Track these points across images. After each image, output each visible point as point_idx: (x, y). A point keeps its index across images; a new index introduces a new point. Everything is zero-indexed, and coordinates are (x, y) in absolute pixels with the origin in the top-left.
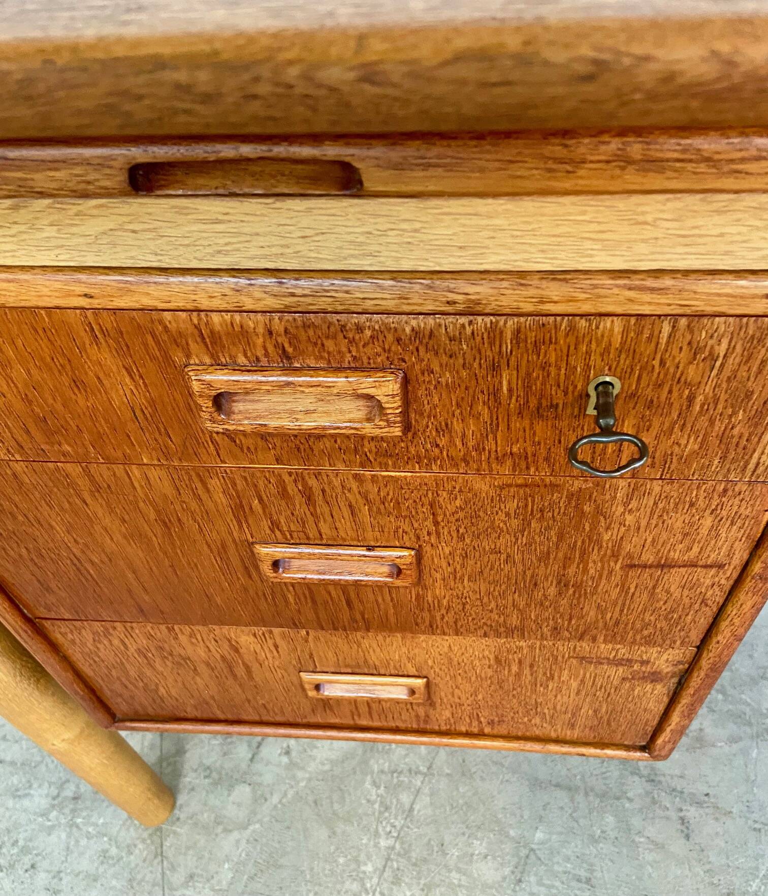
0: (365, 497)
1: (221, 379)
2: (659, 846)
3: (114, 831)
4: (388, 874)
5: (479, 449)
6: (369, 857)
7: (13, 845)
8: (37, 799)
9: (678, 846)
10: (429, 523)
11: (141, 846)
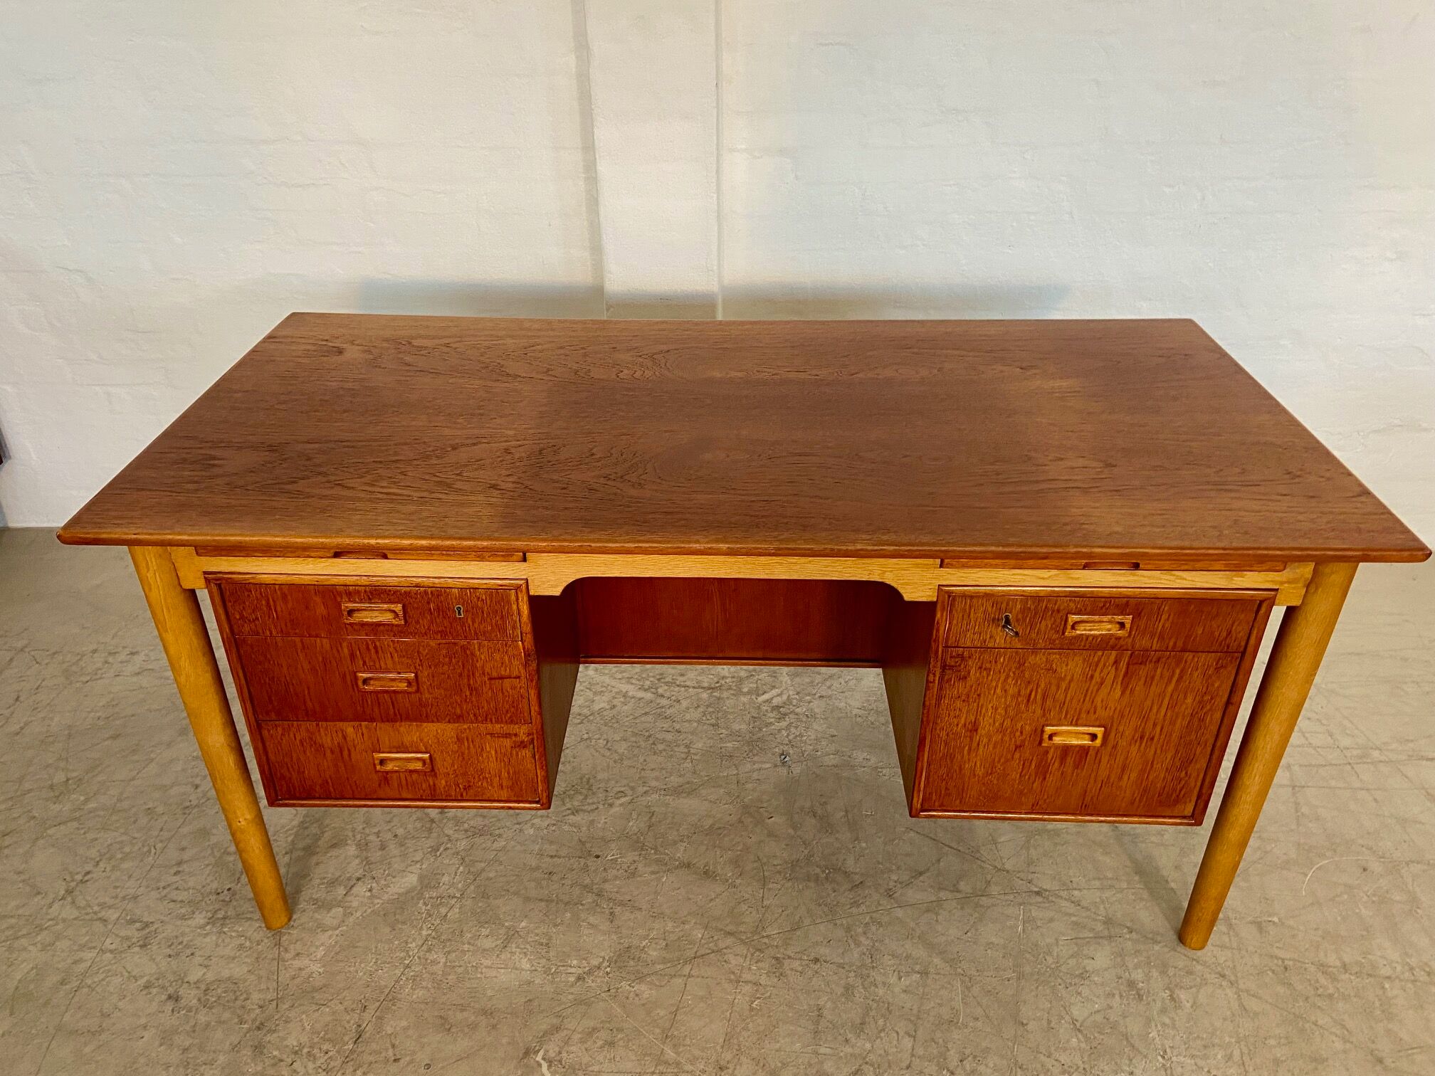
0: (395, 649)
1: (351, 605)
2: (592, 926)
3: (249, 934)
4: (425, 948)
5: (429, 629)
6: (414, 940)
7: (179, 944)
8: (197, 920)
9: (605, 926)
10: (418, 660)
11: (266, 941)
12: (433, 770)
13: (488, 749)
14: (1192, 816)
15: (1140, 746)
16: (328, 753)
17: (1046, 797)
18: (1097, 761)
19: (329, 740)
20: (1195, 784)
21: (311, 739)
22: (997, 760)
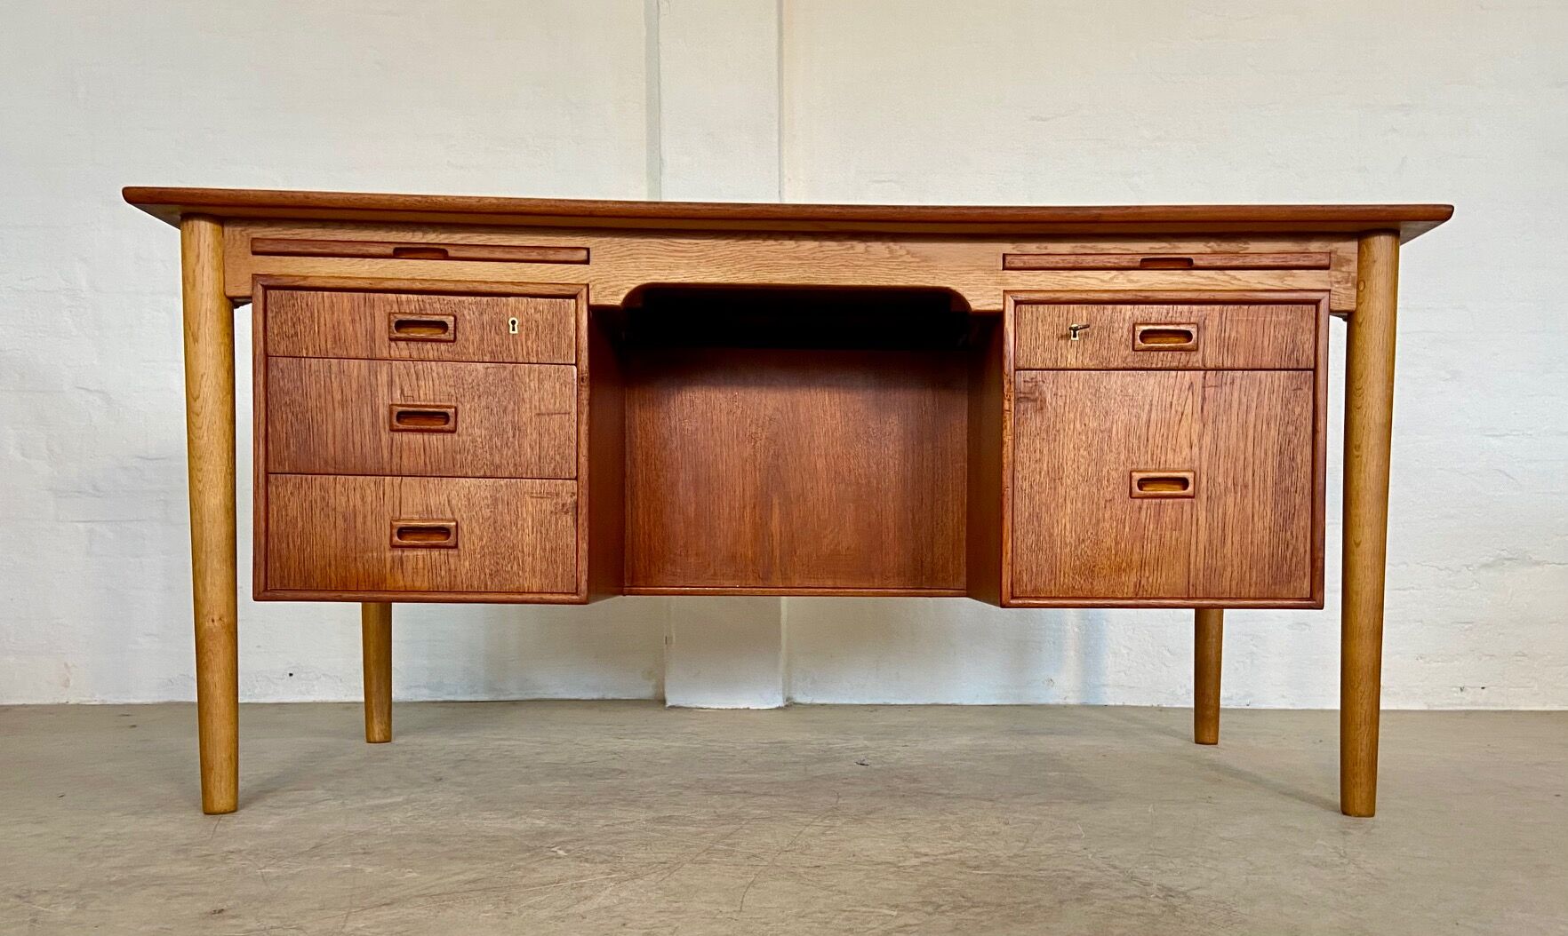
0: (438, 373)
5: (479, 348)
10: (461, 390)
12: (456, 546)
13: (525, 516)
14: (1311, 598)
15: (1235, 499)
16: (340, 522)
17: (1147, 574)
18: (1194, 522)
19: (344, 499)
20: (1304, 547)
21: (324, 498)
22: (1087, 521)
